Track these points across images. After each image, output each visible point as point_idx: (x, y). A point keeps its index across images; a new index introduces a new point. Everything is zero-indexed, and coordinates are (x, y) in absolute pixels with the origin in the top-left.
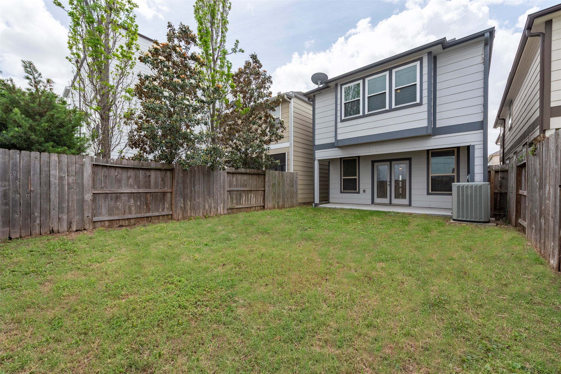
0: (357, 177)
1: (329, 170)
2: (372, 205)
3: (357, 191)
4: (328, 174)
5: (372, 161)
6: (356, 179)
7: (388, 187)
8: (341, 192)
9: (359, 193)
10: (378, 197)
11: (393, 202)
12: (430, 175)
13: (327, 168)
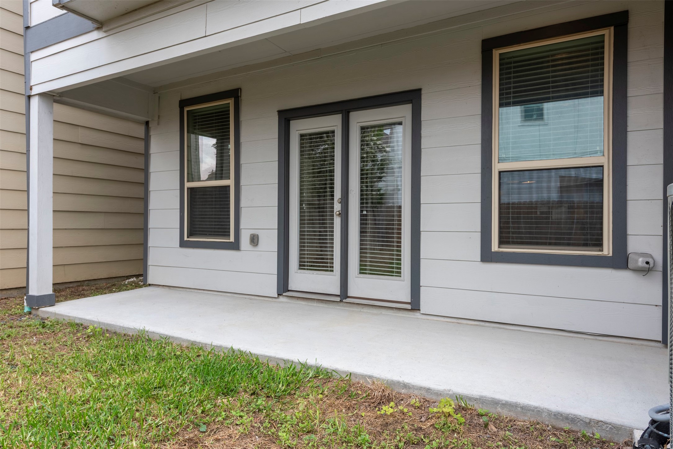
0: (230, 182)
1: (146, 155)
2: (282, 299)
3: (232, 239)
4: (145, 171)
5: (281, 113)
6: (227, 188)
7: (337, 221)
8: (183, 244)
9: (235, 246)
10: (302, 266)
11: (352, 292)
12: (497, 167)
13: (139, 147)
